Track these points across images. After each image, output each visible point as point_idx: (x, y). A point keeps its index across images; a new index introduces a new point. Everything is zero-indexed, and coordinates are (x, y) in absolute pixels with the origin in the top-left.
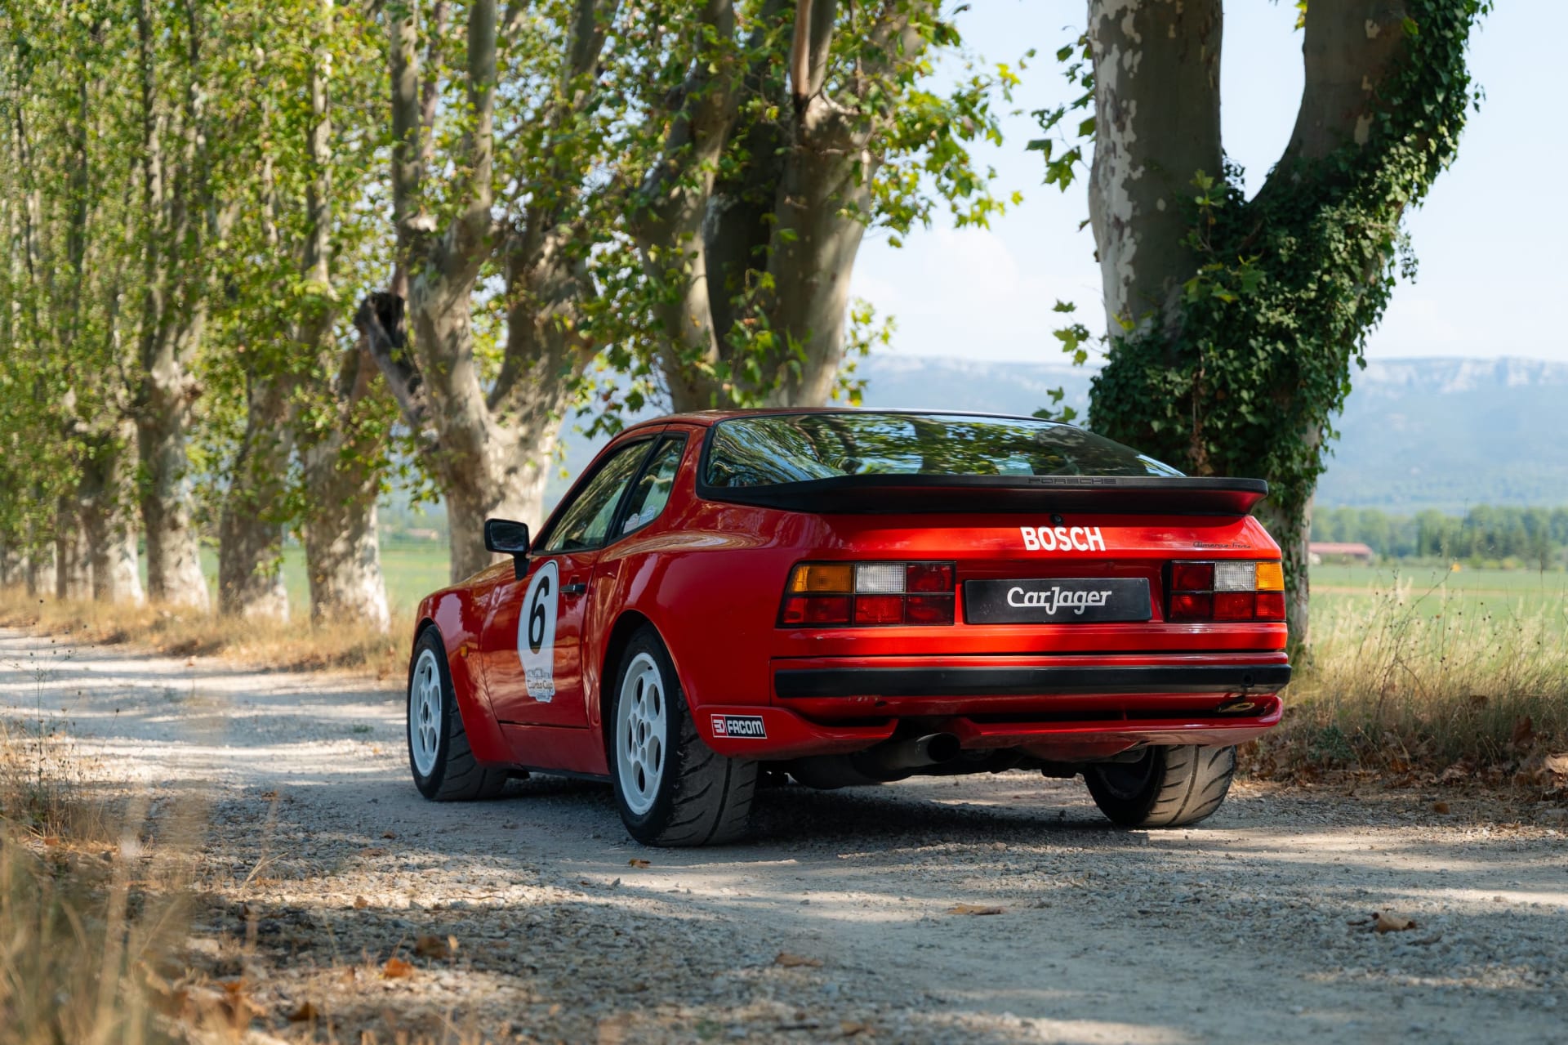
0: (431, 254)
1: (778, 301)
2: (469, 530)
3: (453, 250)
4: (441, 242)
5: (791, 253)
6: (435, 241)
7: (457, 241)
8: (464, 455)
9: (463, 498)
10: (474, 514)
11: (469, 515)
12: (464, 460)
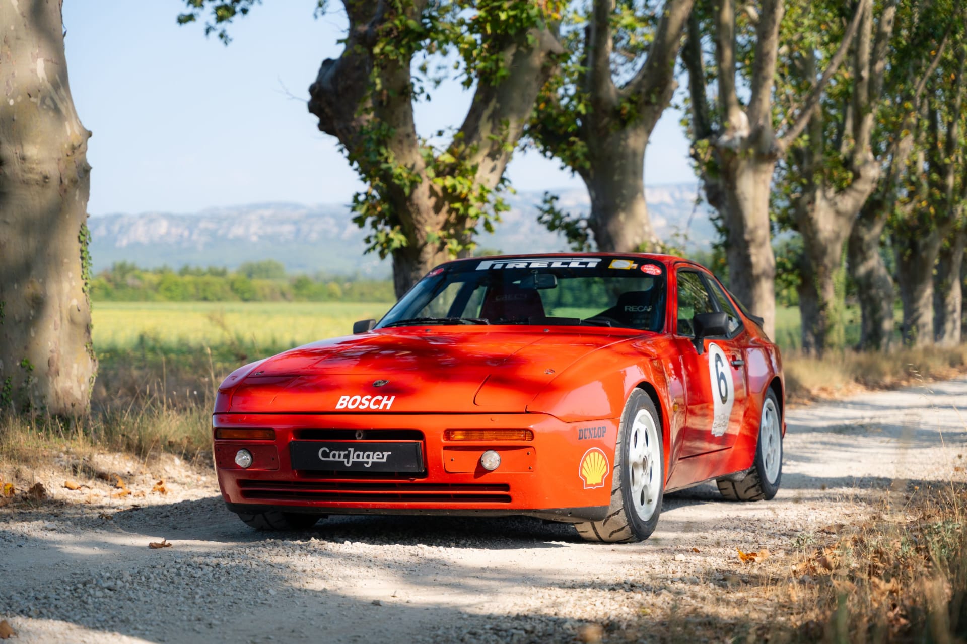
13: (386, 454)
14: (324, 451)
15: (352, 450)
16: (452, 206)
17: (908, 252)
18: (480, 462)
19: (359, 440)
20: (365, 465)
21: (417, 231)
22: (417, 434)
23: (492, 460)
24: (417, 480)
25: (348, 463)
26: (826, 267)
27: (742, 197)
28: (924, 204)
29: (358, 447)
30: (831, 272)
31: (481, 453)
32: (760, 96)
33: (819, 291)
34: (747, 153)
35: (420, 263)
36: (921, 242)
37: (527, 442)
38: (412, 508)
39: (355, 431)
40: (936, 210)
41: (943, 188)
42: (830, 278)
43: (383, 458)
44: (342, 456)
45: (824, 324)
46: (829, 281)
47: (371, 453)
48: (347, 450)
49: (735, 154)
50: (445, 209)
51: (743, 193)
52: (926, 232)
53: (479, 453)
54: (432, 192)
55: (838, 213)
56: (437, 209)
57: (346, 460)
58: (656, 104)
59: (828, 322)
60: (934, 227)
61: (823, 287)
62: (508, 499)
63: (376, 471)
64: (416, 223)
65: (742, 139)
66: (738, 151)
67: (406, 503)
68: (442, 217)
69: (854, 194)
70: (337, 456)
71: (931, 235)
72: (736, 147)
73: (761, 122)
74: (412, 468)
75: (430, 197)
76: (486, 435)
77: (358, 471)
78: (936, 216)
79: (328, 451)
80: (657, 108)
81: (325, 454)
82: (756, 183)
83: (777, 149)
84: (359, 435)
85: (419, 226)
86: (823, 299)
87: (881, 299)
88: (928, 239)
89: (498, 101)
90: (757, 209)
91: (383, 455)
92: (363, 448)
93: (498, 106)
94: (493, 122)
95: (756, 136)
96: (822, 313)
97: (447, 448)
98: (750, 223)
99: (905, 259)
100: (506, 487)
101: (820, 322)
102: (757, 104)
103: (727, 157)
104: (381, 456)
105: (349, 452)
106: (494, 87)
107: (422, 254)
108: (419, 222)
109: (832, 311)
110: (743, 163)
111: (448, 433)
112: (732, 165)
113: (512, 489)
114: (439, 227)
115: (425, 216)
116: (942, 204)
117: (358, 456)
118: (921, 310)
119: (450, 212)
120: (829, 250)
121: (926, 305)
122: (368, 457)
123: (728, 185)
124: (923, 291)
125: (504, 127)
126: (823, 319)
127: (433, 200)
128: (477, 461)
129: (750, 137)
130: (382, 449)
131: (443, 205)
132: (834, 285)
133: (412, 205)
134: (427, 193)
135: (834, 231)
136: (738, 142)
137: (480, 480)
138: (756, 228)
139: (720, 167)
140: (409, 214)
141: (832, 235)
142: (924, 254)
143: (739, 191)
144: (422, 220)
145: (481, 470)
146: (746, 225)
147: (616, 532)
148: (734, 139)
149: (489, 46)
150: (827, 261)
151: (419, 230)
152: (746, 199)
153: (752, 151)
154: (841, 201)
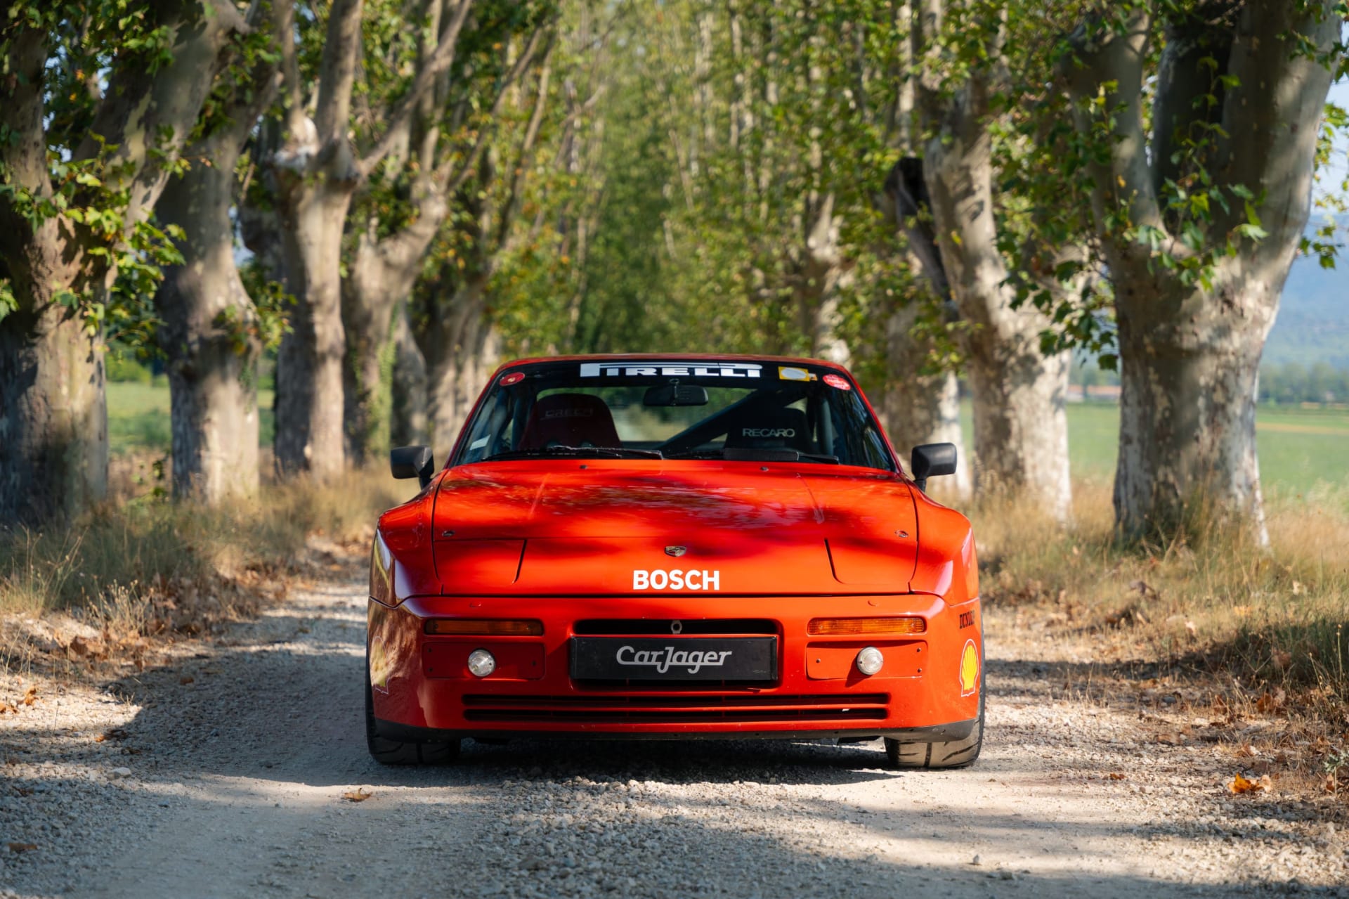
0: (947, 117)
1: (1232, 157)
2: (988, 403)
3: (967, 111)
4: (956, 104)
5: (1244, 102)
6: (951, 101)
7: (972, 102)
8: (980, 326)
9: (982, 369)
10: (993, 387)
11: (987, 388)
12: (981, 331)
13: (723, 654)
14: (627, 652)
15: (671, 649)
16: (91, 252)
17: (425, 319)
18: (855, 663)
19: (676, 634)
20: (690, 671)
21: (34, 288)
22: (770, 625)
23: (872, 660)
24: (763, 691)
25: (662, 668)
26: (369, 341)
27: (305, 241)
28: (451, 253)
29: (680, 645)
30: (375, 348)
31: (857, 650)
32: (336, 98)
33: (359, 375)
34: (316, 177)
35: (36, 335)
36: (443, 305)
37: (919, 635)
38: (745, 731)
39: (670, 621)
40: (467, 263)
41: (474, 231)
42: (375, 357)
43: (718, 660)
44: (654, 658)
45: (364, 421)
46: (372, 361)
47: (701, 654)
48: (663, 649)
49: (300, 178)
50: (80, 255)
51: (306, 235)
52: (451, 291)
53: (854, 651)
54: (63, 232)
55: (388, 265)
56: (68, 257)
57: (659, 664)
58: (252, 104)
59: (370, 419)
60: (463, 286)
61: (364, 368)
62: (882, 714)
63: (707, 679)
64: (34, 275)
65: (308, 156)
66: (304, 174)
67: (740, 724)
68: (74, 268)
69: (410, 239)
70: (647, 659)
71: (458, 296)
72: (303, 169)
73: (336, 135)
74: (761, 672)
75: (59, 239)
76: (867, 626)
77: (679, 678)
78: (465, 270)
79: (632, 650)
80: (252, 111)
81: (627, 656)
82: (325, 220)
83: (358, 175)
84: (676, 627)
85: (38, 280)
86: (364, 385)
87: (410, 386)
88: (452, 302)
89: (153, 99)
90: (325, 259)
91: (719, 657)
92: (689, 646)
93: (154, 104)
94: (147, 129)
95: (328, 155)
96: (361, 405)
97: (813, 644)
98: (316, 278)
99: (421, 328)
100: (884, 697)
101: (359, 419)
102: (331, 108)
103: (288, 183)
104: (715, 657)
105: (667, 652)
106: (150, 75)
107: (39, 322)
108: (39, 274)
109: (376, 404)
110: (309, 194)
111: (814, 623)
112: (293, 194)
113: (893, 700)
114: (68, 282)
115: (50, 265)
116: (474, 254)
117: (679, 659)
118: (439, 400)
119: (84, 261)
120: (375, 316)
121: (446, 395)
122: (695, 659)
123: (286, 223)
124: (443, 374)
125: (164, 138)
126: (363, 413)
127: (63, 243)
128: (851, 662)
129: (320, 154)
130: (718, 646)
131: (77, 250)
132: (379, 366)
133: (32, 248)
134: (56, 232)
135: (382, 291)
136: (303, 161)
137: (852, 689)
138: (324, 286)
139: (276, 196)
140: (26, 262)
141: (379, 296)
142: (446, 323)
143: (301, 232)
144: (45, 272)
145: (856, 673)
146: (310, 281)
147: (956, 753)
148: (297, 157)
149: (146, 15)
150: (370, 332)
151: (38, 286)
152: (310, 244)
153: (322, 175)
154: (393, 249)
